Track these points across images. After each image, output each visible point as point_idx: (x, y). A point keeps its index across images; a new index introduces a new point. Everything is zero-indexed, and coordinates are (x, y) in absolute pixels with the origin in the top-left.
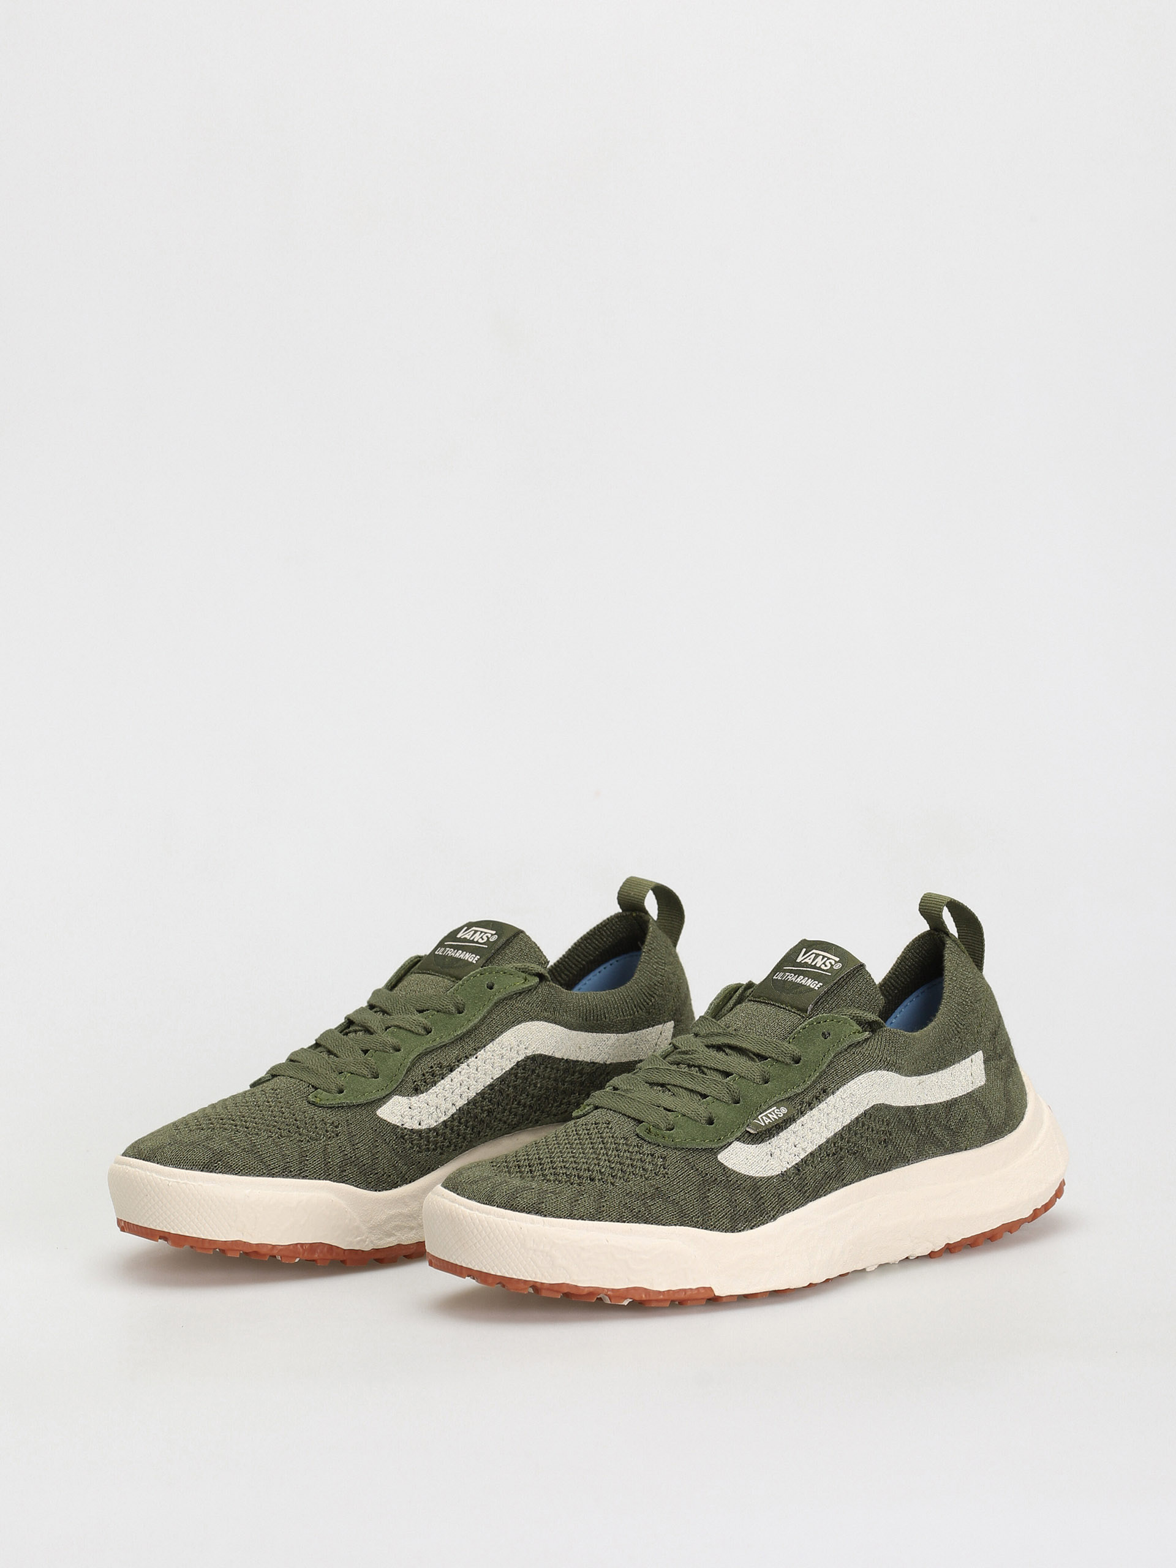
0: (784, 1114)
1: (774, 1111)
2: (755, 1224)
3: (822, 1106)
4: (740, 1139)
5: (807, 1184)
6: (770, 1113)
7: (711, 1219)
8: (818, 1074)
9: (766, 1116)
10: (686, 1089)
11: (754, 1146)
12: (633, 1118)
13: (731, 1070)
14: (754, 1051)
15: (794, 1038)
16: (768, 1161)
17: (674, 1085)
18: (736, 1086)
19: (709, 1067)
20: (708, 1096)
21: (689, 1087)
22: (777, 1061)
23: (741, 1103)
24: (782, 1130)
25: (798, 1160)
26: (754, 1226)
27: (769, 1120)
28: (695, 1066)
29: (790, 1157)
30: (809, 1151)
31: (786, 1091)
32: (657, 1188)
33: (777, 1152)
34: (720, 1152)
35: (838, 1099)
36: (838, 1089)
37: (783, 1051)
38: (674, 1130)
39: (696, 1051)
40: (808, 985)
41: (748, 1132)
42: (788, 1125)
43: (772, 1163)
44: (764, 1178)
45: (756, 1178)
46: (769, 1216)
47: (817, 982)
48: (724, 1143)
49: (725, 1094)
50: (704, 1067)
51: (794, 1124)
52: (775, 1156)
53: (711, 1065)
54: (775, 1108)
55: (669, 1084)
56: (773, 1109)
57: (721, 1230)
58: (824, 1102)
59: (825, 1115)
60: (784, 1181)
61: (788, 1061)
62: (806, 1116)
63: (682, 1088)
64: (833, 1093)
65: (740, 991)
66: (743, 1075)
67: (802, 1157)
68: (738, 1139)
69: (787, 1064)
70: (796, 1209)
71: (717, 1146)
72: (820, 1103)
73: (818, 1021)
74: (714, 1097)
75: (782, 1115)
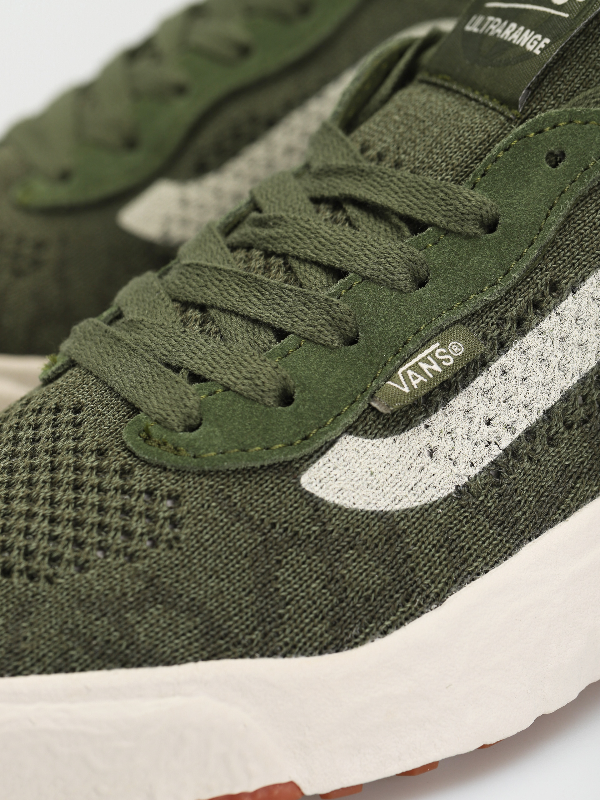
0: (455, 359)
1: (432, 354)
2: (393, 622)
3: (547, 324)
4: (356, 428)
5: (520, 501)
6: (425, 360)
7: (284, 630)
8: (536, 252)
9: (416, 368)
10: (245, 317)
11: (389, 440)
12: (124, 400)
13: (345, 264)
14: (400, 210)
15: (483, 175)
16: (423, 469)
17: (223, 310)
18: (345, 307)
19: (302, 256)
20: (289, 333)
21: (252, 312)
22: (447, 232)
23: (361, 342)
24: (456, 392)
25: (496, 452)
26: (390, 627)
27: (421, 378)
28: (278, 256)
29: (477, 449)
30: (521, 427)
31: (465, 300)
32: (152, 579)
33: (445, 446)
34: (308, 466)
35: (584, 303)
36: (584, 280)
37: (457, 209)
38: (201, 428)
39: (281, 218)
40: (522, 45)
41: (374, 409)
42: (469, 378)
43: (433, 471)
44: (412, 510)
45: (392, 515)
46: (428, 596)
47: (539, 37)
48: (316, 446)
49: (322, 325)
50: (293, 257)
51: (485, 374)
52: (439, 455)
53: (306, 254)
54: (437, 344)
55: (212, 307)
56: (433, 347)
57: (310, 650)
58: (553, 313)
59: (557, 342)
60: (462, 507)
61: (472, 229)
62: (511, 352)
63: (237, 314)
64: (574, 290)
65: (408, 56)
66: (367, 273)
67: (505, 444)
68: (351, 430)
69: (468, 237)
70: (492, 567)
71: (297, 455)
72: (543, 316)
73: (538, 128)
74: (299, 335)
75: (452, 361)
